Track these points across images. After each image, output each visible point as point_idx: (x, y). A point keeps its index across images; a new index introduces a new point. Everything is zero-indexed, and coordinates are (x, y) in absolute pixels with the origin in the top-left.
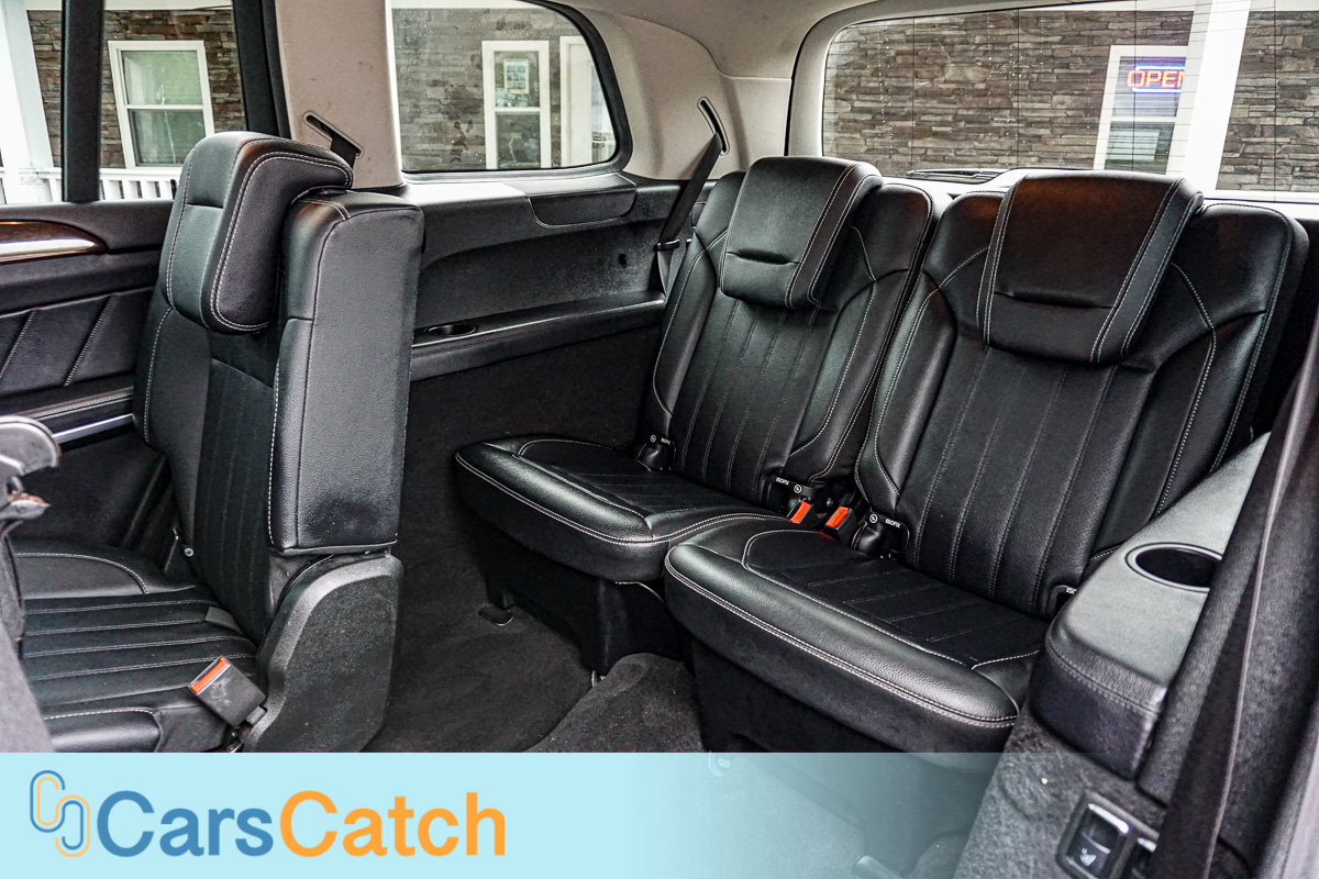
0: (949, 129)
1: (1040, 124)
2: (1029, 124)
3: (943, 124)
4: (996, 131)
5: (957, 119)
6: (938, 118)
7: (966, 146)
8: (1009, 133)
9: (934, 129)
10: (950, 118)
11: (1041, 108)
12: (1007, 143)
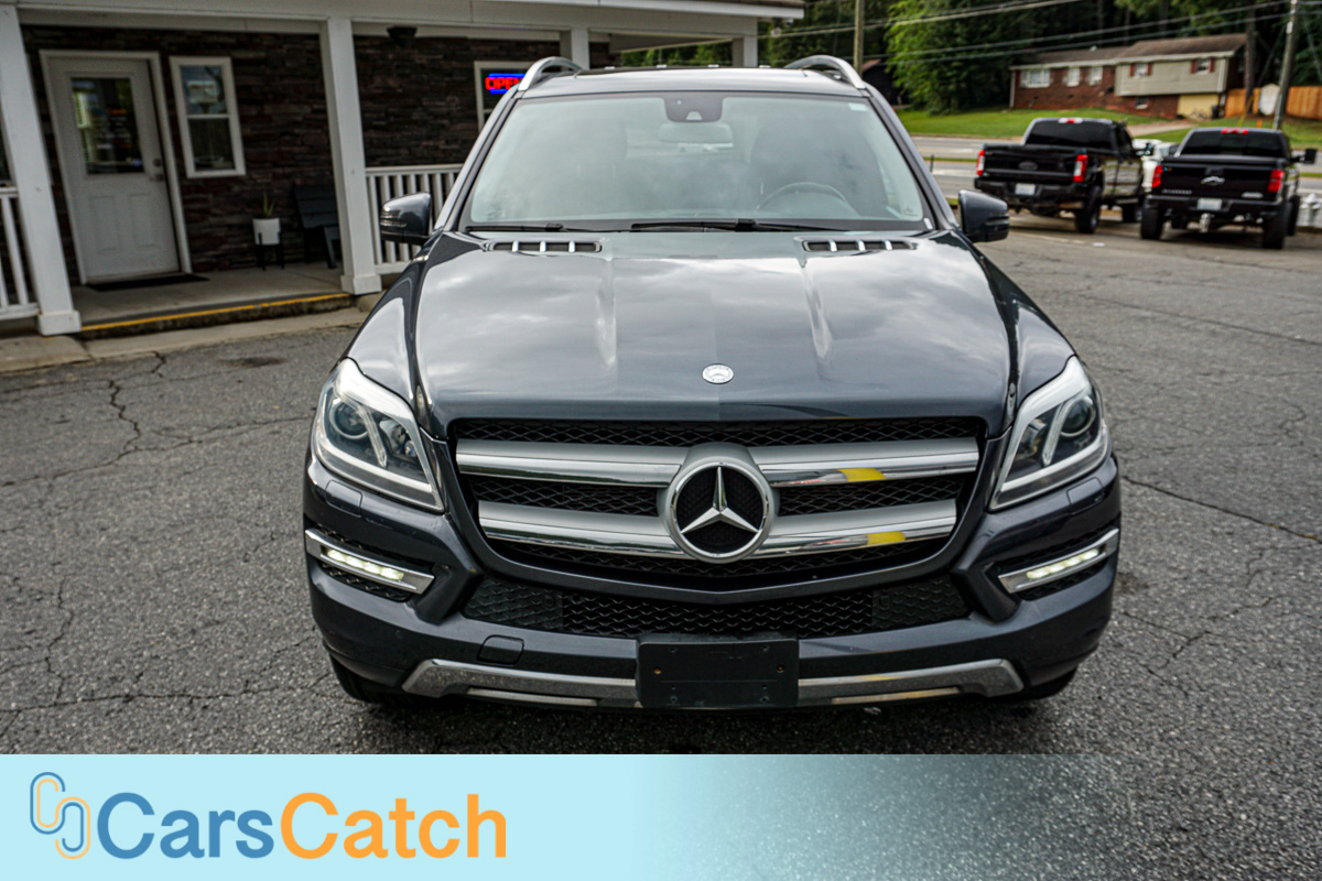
0: (383, 123)
1: (443, 117)
2: (436, 116)
3: (379, 119)
4: (416, 122)
5: (387, 114)
6: (375, 115)
7: (398, 135)
8: (423, 123)
9: (375, 123)
10: (383, 115)
11: (441, 106)
12: (424, 131)
